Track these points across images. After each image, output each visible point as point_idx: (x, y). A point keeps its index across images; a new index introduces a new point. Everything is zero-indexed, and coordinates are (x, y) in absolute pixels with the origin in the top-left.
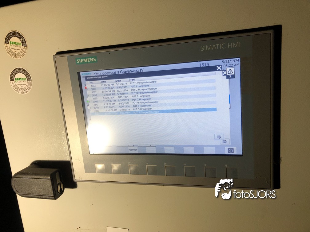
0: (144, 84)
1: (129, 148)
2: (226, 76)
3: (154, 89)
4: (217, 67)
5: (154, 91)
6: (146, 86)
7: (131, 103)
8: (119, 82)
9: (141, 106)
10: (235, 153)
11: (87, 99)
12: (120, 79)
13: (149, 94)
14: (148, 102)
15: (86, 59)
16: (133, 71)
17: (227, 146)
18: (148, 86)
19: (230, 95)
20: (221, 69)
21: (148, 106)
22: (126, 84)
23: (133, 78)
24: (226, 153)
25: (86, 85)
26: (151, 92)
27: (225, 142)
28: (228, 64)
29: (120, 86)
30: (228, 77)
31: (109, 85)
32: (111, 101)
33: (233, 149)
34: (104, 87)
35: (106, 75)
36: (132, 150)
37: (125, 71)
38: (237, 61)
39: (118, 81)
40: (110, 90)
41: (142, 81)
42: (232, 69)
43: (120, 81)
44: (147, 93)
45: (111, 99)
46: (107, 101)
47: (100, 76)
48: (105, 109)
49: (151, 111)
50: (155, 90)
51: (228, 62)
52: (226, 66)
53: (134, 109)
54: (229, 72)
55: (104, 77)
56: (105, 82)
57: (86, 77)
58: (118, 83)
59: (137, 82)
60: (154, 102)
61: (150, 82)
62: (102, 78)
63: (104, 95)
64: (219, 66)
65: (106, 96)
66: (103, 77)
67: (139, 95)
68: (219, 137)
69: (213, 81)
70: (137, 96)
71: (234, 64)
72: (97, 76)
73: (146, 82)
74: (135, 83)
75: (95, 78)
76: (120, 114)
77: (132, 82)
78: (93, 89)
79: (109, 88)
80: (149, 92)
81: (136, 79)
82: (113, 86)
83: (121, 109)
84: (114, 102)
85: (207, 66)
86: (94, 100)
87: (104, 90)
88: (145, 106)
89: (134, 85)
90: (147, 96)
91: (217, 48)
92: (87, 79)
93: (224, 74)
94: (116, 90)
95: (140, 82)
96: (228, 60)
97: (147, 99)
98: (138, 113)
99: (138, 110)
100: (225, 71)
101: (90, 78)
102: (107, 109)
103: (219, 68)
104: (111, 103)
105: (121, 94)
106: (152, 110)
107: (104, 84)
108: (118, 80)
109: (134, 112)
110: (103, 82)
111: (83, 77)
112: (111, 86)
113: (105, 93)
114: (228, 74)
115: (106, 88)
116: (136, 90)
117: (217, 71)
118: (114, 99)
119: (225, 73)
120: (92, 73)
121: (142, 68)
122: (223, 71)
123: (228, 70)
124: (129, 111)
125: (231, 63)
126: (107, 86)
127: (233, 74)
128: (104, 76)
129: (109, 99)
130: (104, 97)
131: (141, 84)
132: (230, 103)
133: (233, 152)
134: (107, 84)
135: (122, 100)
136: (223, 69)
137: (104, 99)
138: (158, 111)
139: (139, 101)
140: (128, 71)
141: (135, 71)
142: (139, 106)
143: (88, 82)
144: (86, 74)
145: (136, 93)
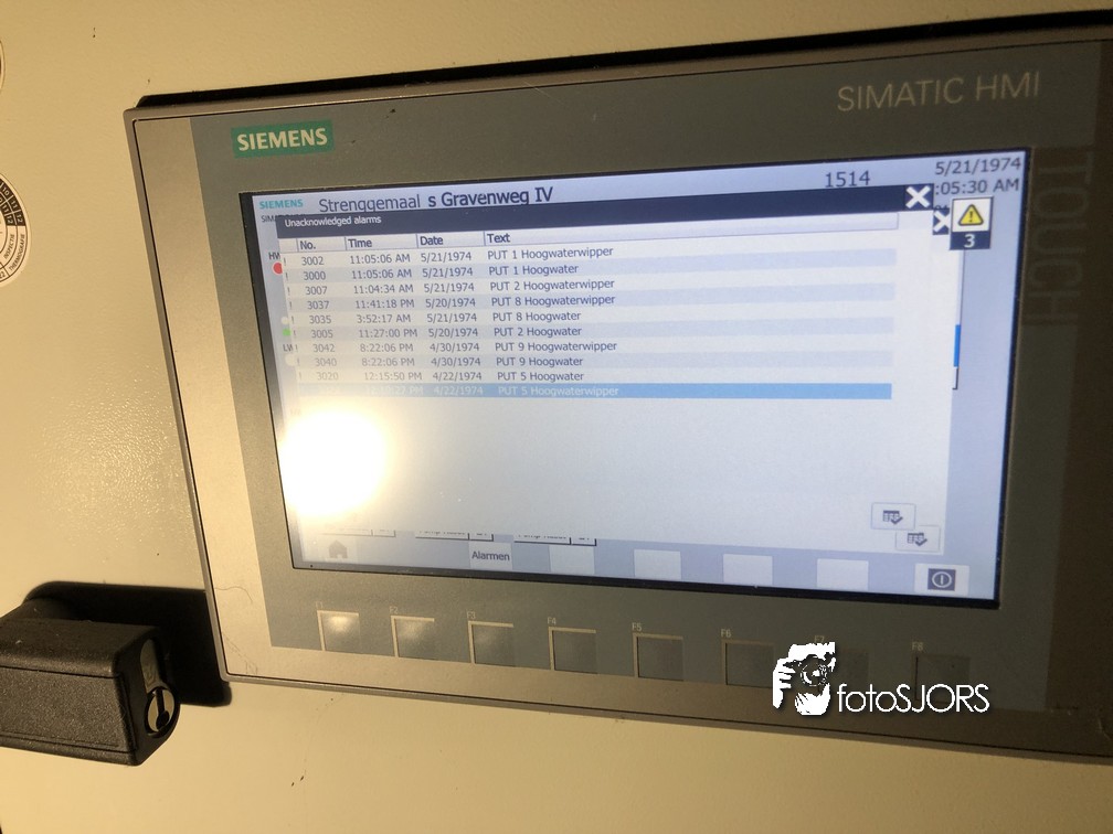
0: (553, 262)
1: (474, 547)
2: (947, 238)
3: (599, 285)
4: (911, 191)
5: (596, 293)
6: (563, 269)
7: (487, 346)
8: (436, 249)
9: (534, 361)
10: (962, 590)
11: (285, 321)
12: (438, 235)
13: (571, 309)
14: (567, 347)
15: (283, 134)
16: (503, 197)
17: (926, 559)
18: (573, 269)
19: (959, 329)
20: (926, 203)
21: (568, 362)
22: (469, 256)
23: (502, 233)
24: (921, 588)
25: (278, 256)
26: (584, 301)
27: (918, 539)
29: (438, 264)
30: (958, 241)
31: (387, 258)
32: (394, 333)
33: (953, 573)
34: (365, 266)
35: (375, 214)
36: (484, 556)
37: (465, 198)
38: (1011, 166)
39: (432, 242)
40: (389, 282)
41: (542, 248)
42: (983, 206)
43: (440, 241)
44: (564, 301)
45: (394, 324)
46: (378, 333)
47: (345, 216)
48: (368, 370)
49: (579, 386)
50: (605, 292)
51: (963, 168)
52: (954, 188)
53: (500, 375)
54: (966, 220)
55: (364, 221)
56: (368, 244)
57: (280, 220)
58: (428, 250)
59: (519, 250)
60: (595, 347)
61: (582, 253)
62: (355, 226)
63: (360, 305)
64: (919, 187)
65: (372, 311)
66: (358, 221)
67: (525, 309)
68: (893, 516)
69: (888, 257)
70: (519, 316)
71: (992, 178)
72: (330, 216)
73: (562, 253)
74: (510, 255)
75: (321, 222)
76: (435, 395)
77: (497, 248)
78: (310, 276)
79: (388, 274)
80: (573, 301)
81: (514, 234)
82: (405, 265)
83: (439, 370)
84: (408, 340)
85: (861, 184)
86: (316, 326)
87: (366, 283)
88: (553, 363)
89: (502, 262)
90: (565, 316)
92: (285, 228)
93: (939, 227)
94: (418, 283)
95: (535, 249)
96: (963, 158)
97: (567, 332)
98: (519, 394)
99: (518, 379)
100: (945, 211)
101: (299, 223)
102: (376, 370)
103: (918, 197)
104: (396, 342)
105: (443, 303)
106: (585, 380)
107: (363, 252)
108: (430, 235)
109: (501, 390)
110: (358, 244)
111: (266, 219)
112: (395, 266)
113: (368, 297)
114: (957, 229)
115: (372, 274)
116: (512, 286)
117: (904, 208)
118: (406, 324)
119: (945, 221)
120: (310, 203)
121: (546, 184)
122: (939, 215)
123: (960, 207)
124: (476, 380)
125: (979, 176)
126: (380, 266)
127: (984, 227)
128: (365, 214)
129: (388, 326)
130: (363, 313)
131: (539, 262)
132: (957, 363)
133: (952, 587)
134: (377, 254)
135: (446, 332)
136: (939, 200)
137: (364, 325)
138: (615, 386)
139: (527, 340)
140: (479, 197)
141: (511, 196)
142: (523, 361)
143: (289, 243)
144: (279, 204)
145: (512, 301)
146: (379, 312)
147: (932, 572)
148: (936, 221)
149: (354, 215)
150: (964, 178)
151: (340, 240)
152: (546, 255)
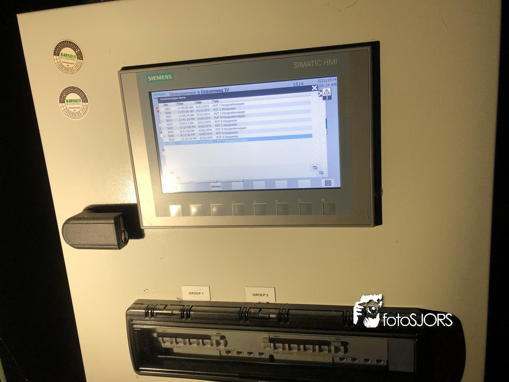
2: (322, 97)
3: (241, 112)
4: (313, 86)
5: (241, 114)
6: (232, 109)
7: (214, 130)
8: (200, 105)
9: (226, 133)
11: (160, 125)
12: (200, 101)
13: (235, 119)
14: (234, 129)
15: (160, 76)
16: (217, 91)
17: (324, 178)
18: (235, 108)
19: (326, 119)
20: (316, 89)
22: (208, 106)
23: (216, 100)
24: (323, 186)
25: (158, 108)
26: (238, 117)
27: (322, 173)
29: (200, 108)
30: (324, 98)
31: (187, 108)
32: (189, 127)
33: (330, 181)
35: (184, 96)
36: (215, 187)
37: (207, 91)
38: (334, 80)
39: (199, 103)
40: (188, 114)
41: (227, 103)
42: (329, 89)
43: (201, 103)
44: (233, 117)
45: (189, 125)
46: (185, 127)
47: (176, 97)
48: (183, 137)
49: (238, 139)
50: (243, 114)
51: (324, 81)
52: (322, 86)
53: (217, 137)
54: (326, 93)
55: (181, 98)
56: (182, 104)
57: (159, 98)
58: (198, 105)
59: (221, 104)
60: (241, 129)
61: (237, 104)
62: (179, 100)
63: (180, 120)
64: (315, 86)
65: (183, 122)
67: (223, 119)
68: (315, 168)
69: (309, 103)
70: (221, 121)
71: (330, 83)
72: (172, 97)
73: (232, 105)
74: (218, 105)
75: (170, 99)
77: (215, 104)
78: (167, 113)
79: (187, 112)
80: (235, 117)
81: (219, 100)
82: (192, 109)
83: (201, 137)
84: (193, 129)
85: (301, 85)
86: (168, 126)
87: (182, 114)
88: (230, 133)
89: (217, 107)
90: (233, 121)
91: (311, 65)
92: (160, 101)
93: (320, 95)
94: (195, 114)
95: (225, 104)
96: (324, 78)
97: (234, 125)
98: (222, 142)
99: (222, 138)
100: (321, 91)
101: (164, 99)
102: (185, 137)
103: (315, 88)
104: (190, 129)
105: (202, 119)
106: (239, 137)
107: (181, 106)
108: (198, 101)
109: (217, 141)
110: (180, 104)
111: (155, 98)
112: (189, 109)
114: (324, 95)
115: (183, 112)
116: (220, 113)
117: (312, 91)
118: (192, 125)
119: (321, 93)
121: (227, 87)
122: (319, 92)
123: (324, 90)
124: (211, 139)
125: (327, 83)
126: (185, 110)
127: (330, 95)
128: (182, 96)
129: (187, 125)
130: (181, 122)
131: (226, 107)
132: (327, 128)
133: (330, 185)
134: (185, 106)
135: (203, 126)
136: (319, 89)
137: (182, 125)
138: (246, 138)
139: (224, 127)
140: (211, 91)
141: (219, 90)
142: (223, 133)
143: (162, 104)
144: (158, 94)
145: (220, 117)
146: (185, 122)
147: (326, 181)
148: (319, 94)
149: (178, 97)
150: (324, 83)
151: (174, 103)
152: (228, 105)
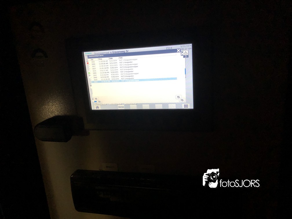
0: (129, 61)
2: (183, 56)
4: (177, 50)
5: (135, 66)
7: (120, 74)
9: (127, 76)
10: (189, 108)
11: (89, 71)
14: (131, 74)
17: (183, 103)
18: (132, 62)
21: (132, 76)
22: (117, 61)
23: (121, 57)
24: (183, 108)
25: (88, 61)
27: (182, 100)
28: (184, 48)
29: (112, 62)
33: (187, 105)
36: (120, 107)
38: (190, 46)
40: (105, 65)
41: (127, 59)
42: (187, 52)
46: (103, 73)
47: (98, 55)
51: (184, 46)
53: (122, 79)
54: (185, 54)
59: (124, 59)
61: (133, 60)
78: (93, 64)
81: (123, 57)
86: (94, 72)
89: (121, 61)
94: (109, 65)
101: (91, 56)
102: (103, 78)
105: (113, 68)
111: (86, 56)
112: (106, 62)
113: (102, 67)
114: (184, 55)
116: (123, 65)
119: (182, 54)
120: (93, 53)
121: (127, 50)
124: (118, 79)
131: (127, 61)
132: (185, 74)
134: (103, 61)
135: (113, 72)
136: (181, 51)
138: (139, 80)
139: (125, 73)
146: (103, 70)
151: (97, 59)
